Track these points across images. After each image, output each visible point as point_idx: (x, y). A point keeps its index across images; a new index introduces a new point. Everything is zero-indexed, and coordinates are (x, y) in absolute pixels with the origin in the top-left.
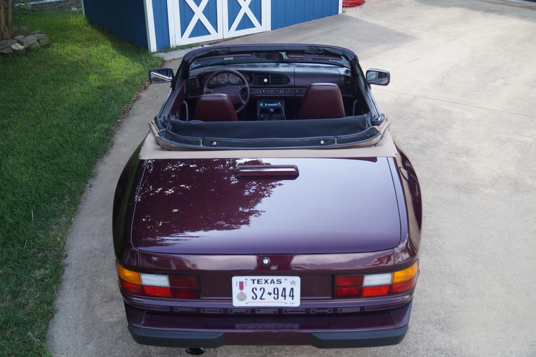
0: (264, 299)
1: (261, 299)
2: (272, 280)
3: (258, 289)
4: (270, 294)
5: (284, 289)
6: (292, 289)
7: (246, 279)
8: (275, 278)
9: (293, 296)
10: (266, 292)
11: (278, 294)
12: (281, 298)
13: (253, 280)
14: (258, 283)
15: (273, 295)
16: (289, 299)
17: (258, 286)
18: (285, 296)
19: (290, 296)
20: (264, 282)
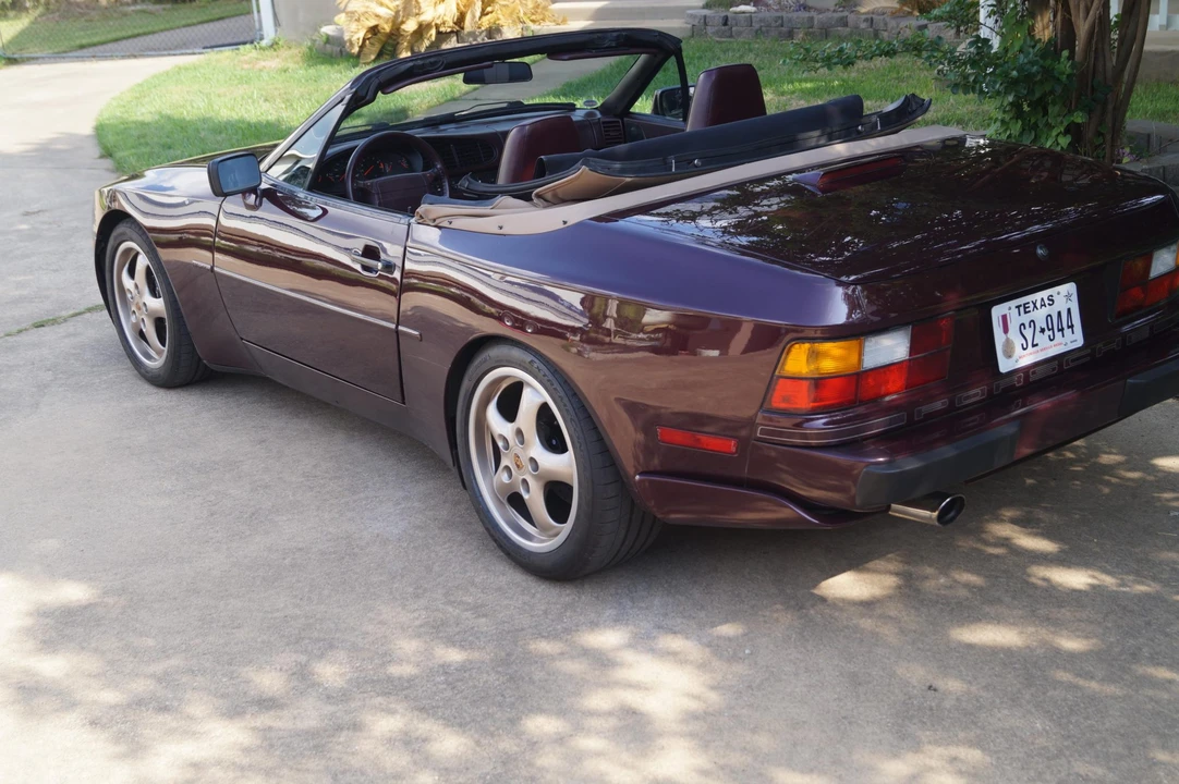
0: (1037, 345)
1: (1034, 346)
2: (1042, 299)
3: (1027, 325)
4: (1043, 331)
5: (1059, 313)
6: (1069, 310)
7: (1010, 309)
8: (1044, 294)
9: (1071, 327)
10: (1038, 329)
11: (1053, 329)
12: (1058, 335)
13: (1018, 307)
14: (1026, 312)
15: (1047, 333)
16: (1067, 332)
17: (1026, 319)
18: (1062, 330)
19: (1069, 327)
20: (1031, 305)
